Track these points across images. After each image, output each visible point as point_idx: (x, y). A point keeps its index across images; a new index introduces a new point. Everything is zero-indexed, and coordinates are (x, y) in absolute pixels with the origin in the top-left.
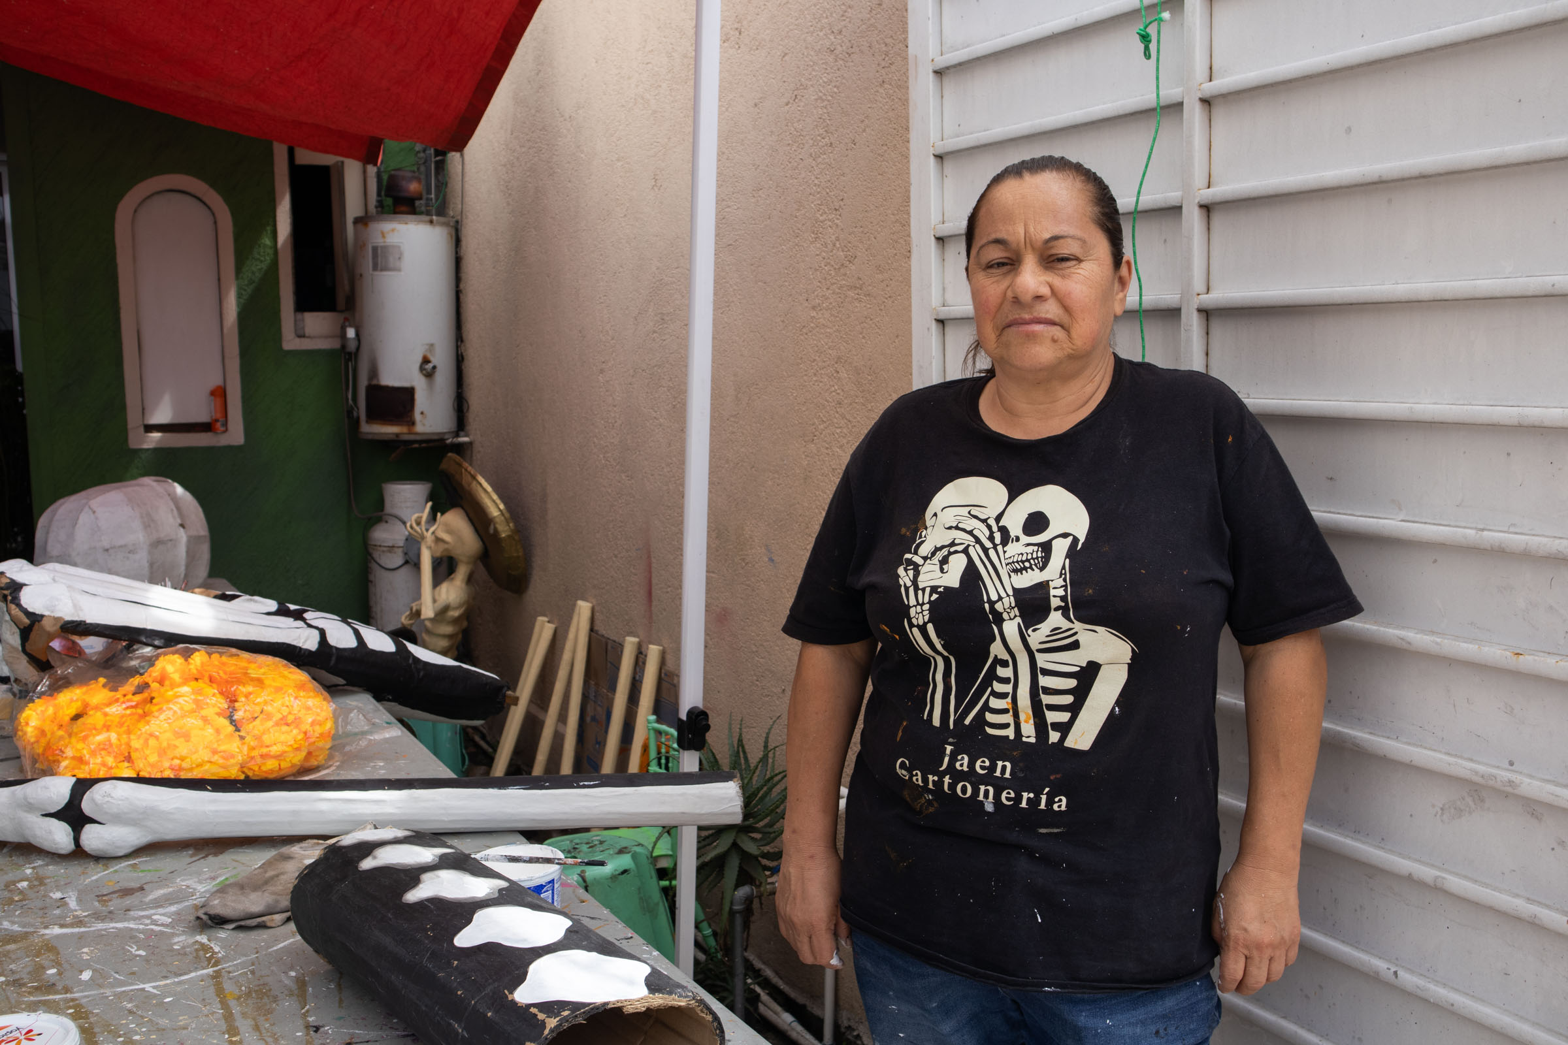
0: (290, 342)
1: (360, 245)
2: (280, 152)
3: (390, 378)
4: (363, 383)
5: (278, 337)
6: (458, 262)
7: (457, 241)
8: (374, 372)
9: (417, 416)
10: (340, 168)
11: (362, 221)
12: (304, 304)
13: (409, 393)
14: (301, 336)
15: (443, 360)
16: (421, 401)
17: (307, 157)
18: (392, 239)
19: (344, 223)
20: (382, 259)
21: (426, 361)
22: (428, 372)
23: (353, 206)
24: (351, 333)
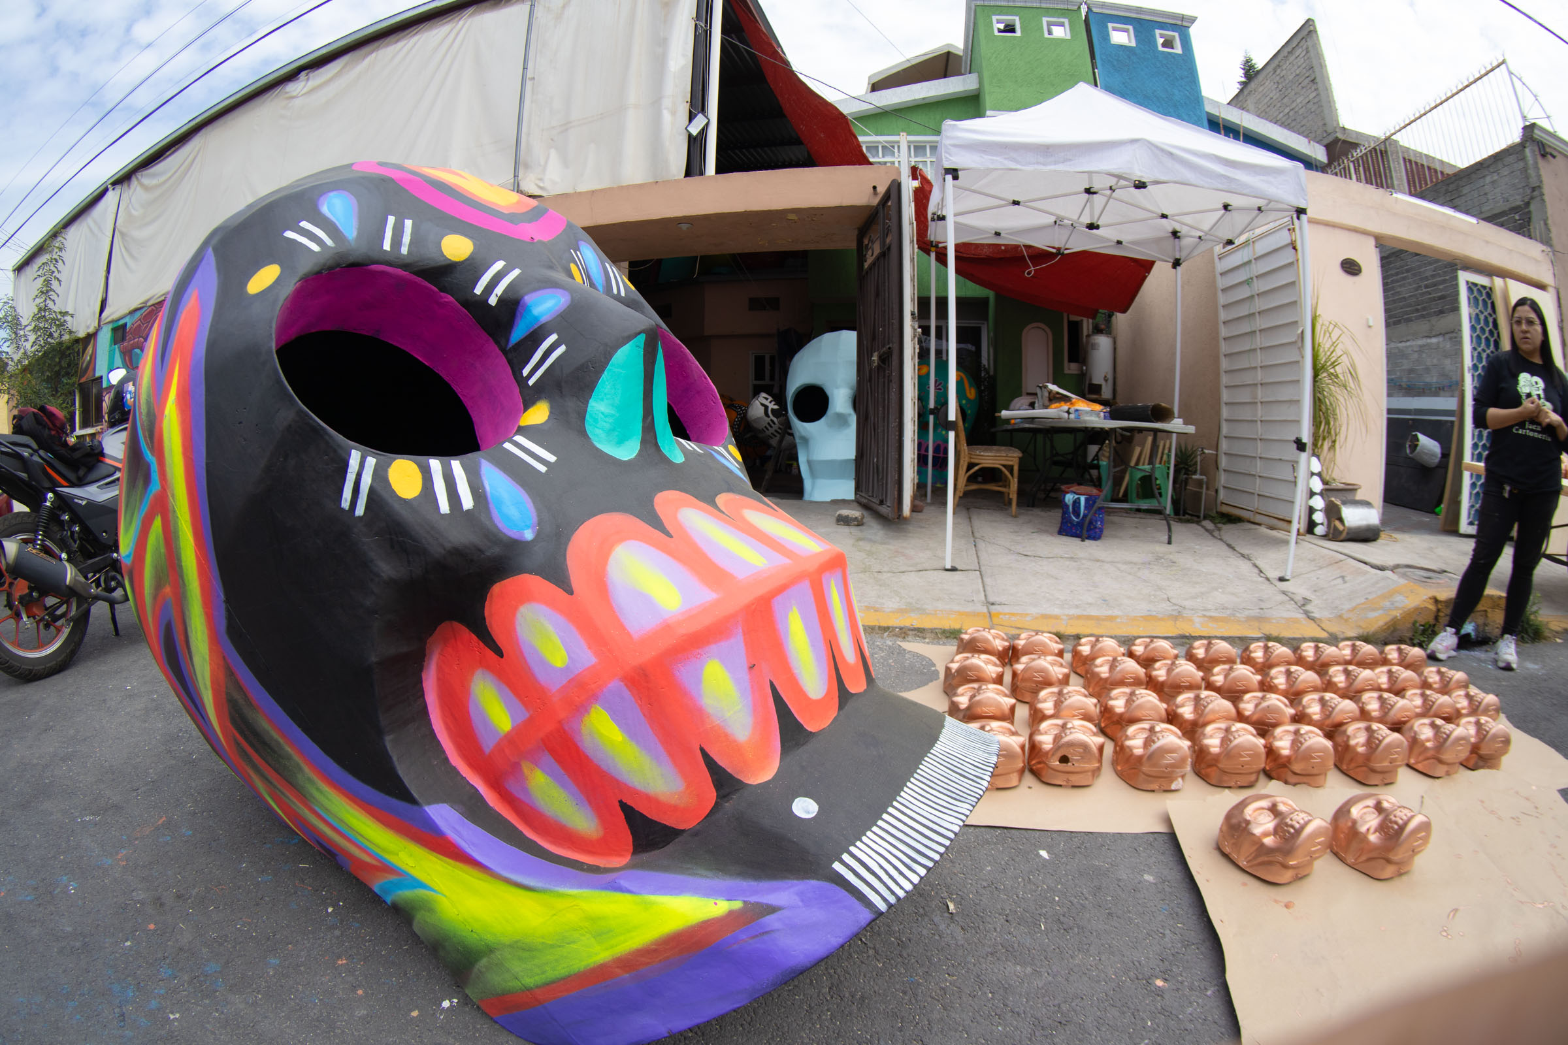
0: (1066, 371)
1: (1088, 342)
2: (1065, 315)
3: (1095, 381)
4: (1087, 383)
5: (1063, 370)
6: (1115, 349)
7: (1115, 343)
8: (1091, 379)
9: (1103, 393)
10: (1082, 320)
11: (1088, 336)
12: (1071, 360)
13: (1100, 386)
14: (1069, 369)
15: (1110, 377)
16: (1104, 389)
17: (1074, 318)
18: (1096, 341)
19: (1082, 338)
20: (1094, 346)
21: (1105, 377)
22: (1106, 380)
23: (1085, 333)
24: (1084, 368)
